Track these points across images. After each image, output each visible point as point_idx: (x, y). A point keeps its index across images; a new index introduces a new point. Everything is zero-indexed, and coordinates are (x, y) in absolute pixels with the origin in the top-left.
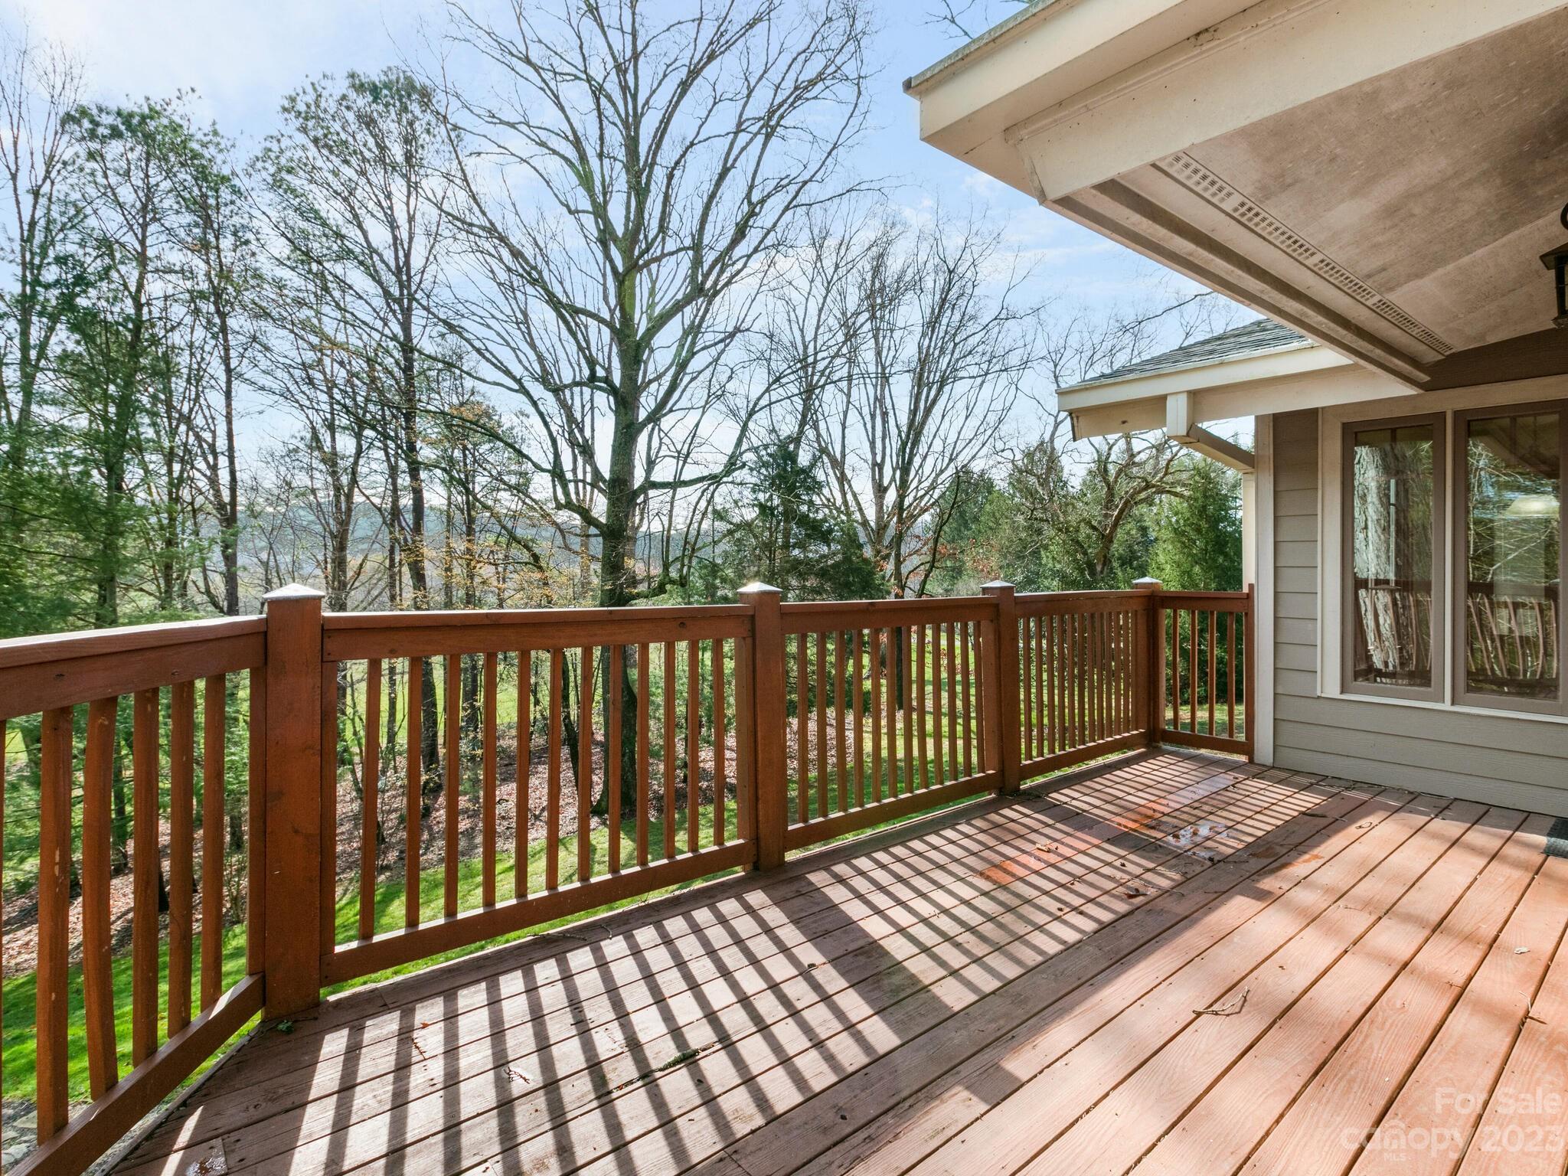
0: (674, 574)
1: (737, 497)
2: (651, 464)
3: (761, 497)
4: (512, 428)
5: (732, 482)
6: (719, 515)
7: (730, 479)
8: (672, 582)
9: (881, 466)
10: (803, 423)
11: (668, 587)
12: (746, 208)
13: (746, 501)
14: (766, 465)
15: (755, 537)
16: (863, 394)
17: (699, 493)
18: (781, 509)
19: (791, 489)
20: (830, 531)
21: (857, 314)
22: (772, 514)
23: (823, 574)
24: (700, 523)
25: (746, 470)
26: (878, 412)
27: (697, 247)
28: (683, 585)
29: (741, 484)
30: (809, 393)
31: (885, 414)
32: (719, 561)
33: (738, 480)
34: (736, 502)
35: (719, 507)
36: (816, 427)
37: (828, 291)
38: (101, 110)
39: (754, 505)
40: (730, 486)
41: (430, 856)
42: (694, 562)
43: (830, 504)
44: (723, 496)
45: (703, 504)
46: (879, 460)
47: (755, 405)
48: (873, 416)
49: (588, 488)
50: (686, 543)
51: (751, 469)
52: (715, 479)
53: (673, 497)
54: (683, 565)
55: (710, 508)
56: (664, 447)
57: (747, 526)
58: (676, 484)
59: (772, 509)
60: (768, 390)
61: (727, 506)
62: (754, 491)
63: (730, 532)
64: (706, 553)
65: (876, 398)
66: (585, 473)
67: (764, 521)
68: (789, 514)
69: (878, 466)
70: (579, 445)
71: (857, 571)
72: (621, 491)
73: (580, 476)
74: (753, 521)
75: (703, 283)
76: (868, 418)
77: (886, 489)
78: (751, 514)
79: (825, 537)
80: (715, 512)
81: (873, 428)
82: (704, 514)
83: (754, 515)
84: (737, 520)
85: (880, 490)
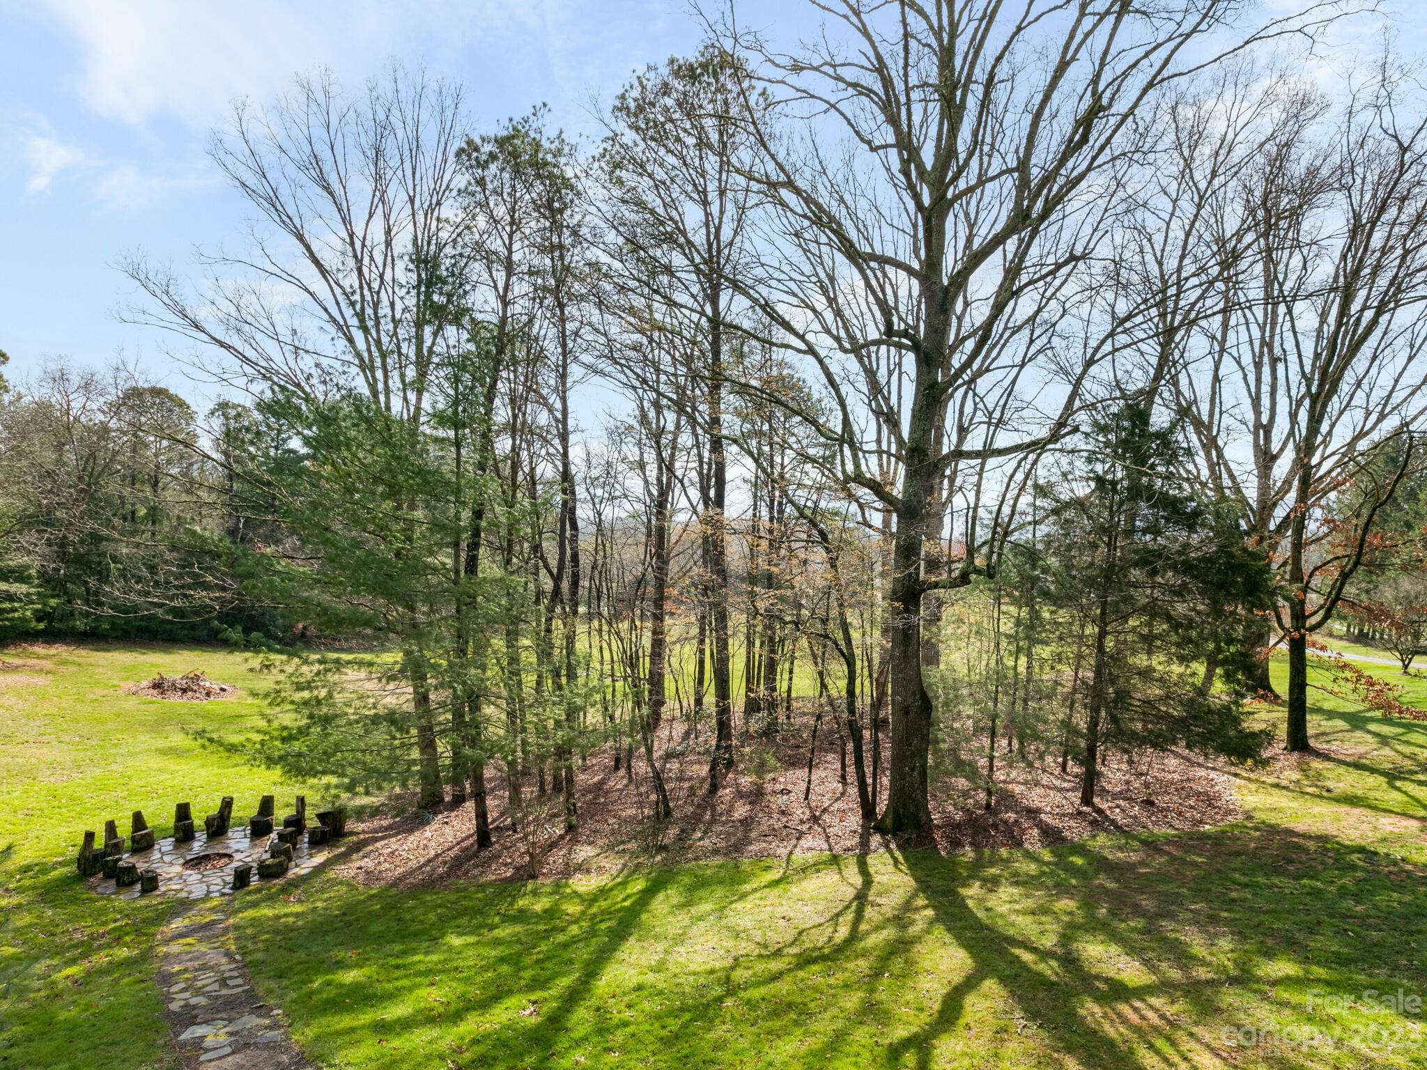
0: (979, 561)
1: (1066, 468)
2: (963, 431)
3: (1099, 468)
4: (820, 401)
5: (1061, 450)
6: (1041, 491)
7: (1058, 446)
8: (978, 572)
9: (1268, 430)
10: (1158, 377)
11: (973, 577)
12: (1088, 100)
13: (1077, 473)
14: (1103, 429)
15: (1090, 518)
16: (1242, 339)
17: (1014, 463)
18: (1125, 483)
19: (1141, 459)
20: (1197, 513)
21: (1239, 235)
22: (1115, 491)
23: (1187, 568)
24: (1016, 499)
25: (1078, 436)
26: (1266, 359)
27: (1023, 166)
28: (991, 576)
29: (1073, 451)
30: (1167, 335)
31: (1274, 361)
32: (1040, 546)
33: (1069, 447)
34: (1064, 475)
35: (1041, 482)
36: (1175, 382)
37: (1199, 207)
38: (483, 140)
39: (1088, 479)
40: (1058, 454)
41: (706, 842)
42: (1007, 546)
43: (1194, 479)
44: (1048, 466)
45: (1020, 476)
46: (1265, 420)
47: (1093, 355)
48: (1258, 365)
49: (893, 460)
50: (996, 524)
51: (1087, 435)
52: (1037, 446)
53: (982, 469)
54: (992, 552)
55: (1029, 483)
56: (979, 413)
57: (1079, 504)
58: (987, 452)
59: (1114, 483)
60: (1112, 335)
61: (1053, 479)
62: (1089, 460)
63: (1055, 512)
64: (1020, 536)
65: (1263, 343)
66: (889, 443)
67: (1101, 498)
68: (1136, 492)
69: (1263, 430)
70: (883, 413)
71: (1241, 568)
72: (921, 462)
73: (884, 447)
74: (1088, 497)
75: (1030, 207)
76: (1250, 369)
77: (1275, 458)
78: (1083, 490)
79: (1191, 521)
80: (1036, 486)
81: (1258, 380)
82: (1022, 489)
83: (1088, 491)
84: (1065, 496)
85: (1266, 459)
